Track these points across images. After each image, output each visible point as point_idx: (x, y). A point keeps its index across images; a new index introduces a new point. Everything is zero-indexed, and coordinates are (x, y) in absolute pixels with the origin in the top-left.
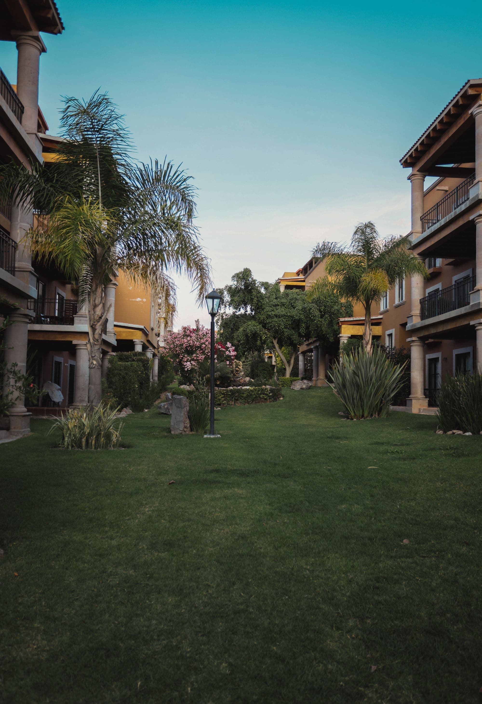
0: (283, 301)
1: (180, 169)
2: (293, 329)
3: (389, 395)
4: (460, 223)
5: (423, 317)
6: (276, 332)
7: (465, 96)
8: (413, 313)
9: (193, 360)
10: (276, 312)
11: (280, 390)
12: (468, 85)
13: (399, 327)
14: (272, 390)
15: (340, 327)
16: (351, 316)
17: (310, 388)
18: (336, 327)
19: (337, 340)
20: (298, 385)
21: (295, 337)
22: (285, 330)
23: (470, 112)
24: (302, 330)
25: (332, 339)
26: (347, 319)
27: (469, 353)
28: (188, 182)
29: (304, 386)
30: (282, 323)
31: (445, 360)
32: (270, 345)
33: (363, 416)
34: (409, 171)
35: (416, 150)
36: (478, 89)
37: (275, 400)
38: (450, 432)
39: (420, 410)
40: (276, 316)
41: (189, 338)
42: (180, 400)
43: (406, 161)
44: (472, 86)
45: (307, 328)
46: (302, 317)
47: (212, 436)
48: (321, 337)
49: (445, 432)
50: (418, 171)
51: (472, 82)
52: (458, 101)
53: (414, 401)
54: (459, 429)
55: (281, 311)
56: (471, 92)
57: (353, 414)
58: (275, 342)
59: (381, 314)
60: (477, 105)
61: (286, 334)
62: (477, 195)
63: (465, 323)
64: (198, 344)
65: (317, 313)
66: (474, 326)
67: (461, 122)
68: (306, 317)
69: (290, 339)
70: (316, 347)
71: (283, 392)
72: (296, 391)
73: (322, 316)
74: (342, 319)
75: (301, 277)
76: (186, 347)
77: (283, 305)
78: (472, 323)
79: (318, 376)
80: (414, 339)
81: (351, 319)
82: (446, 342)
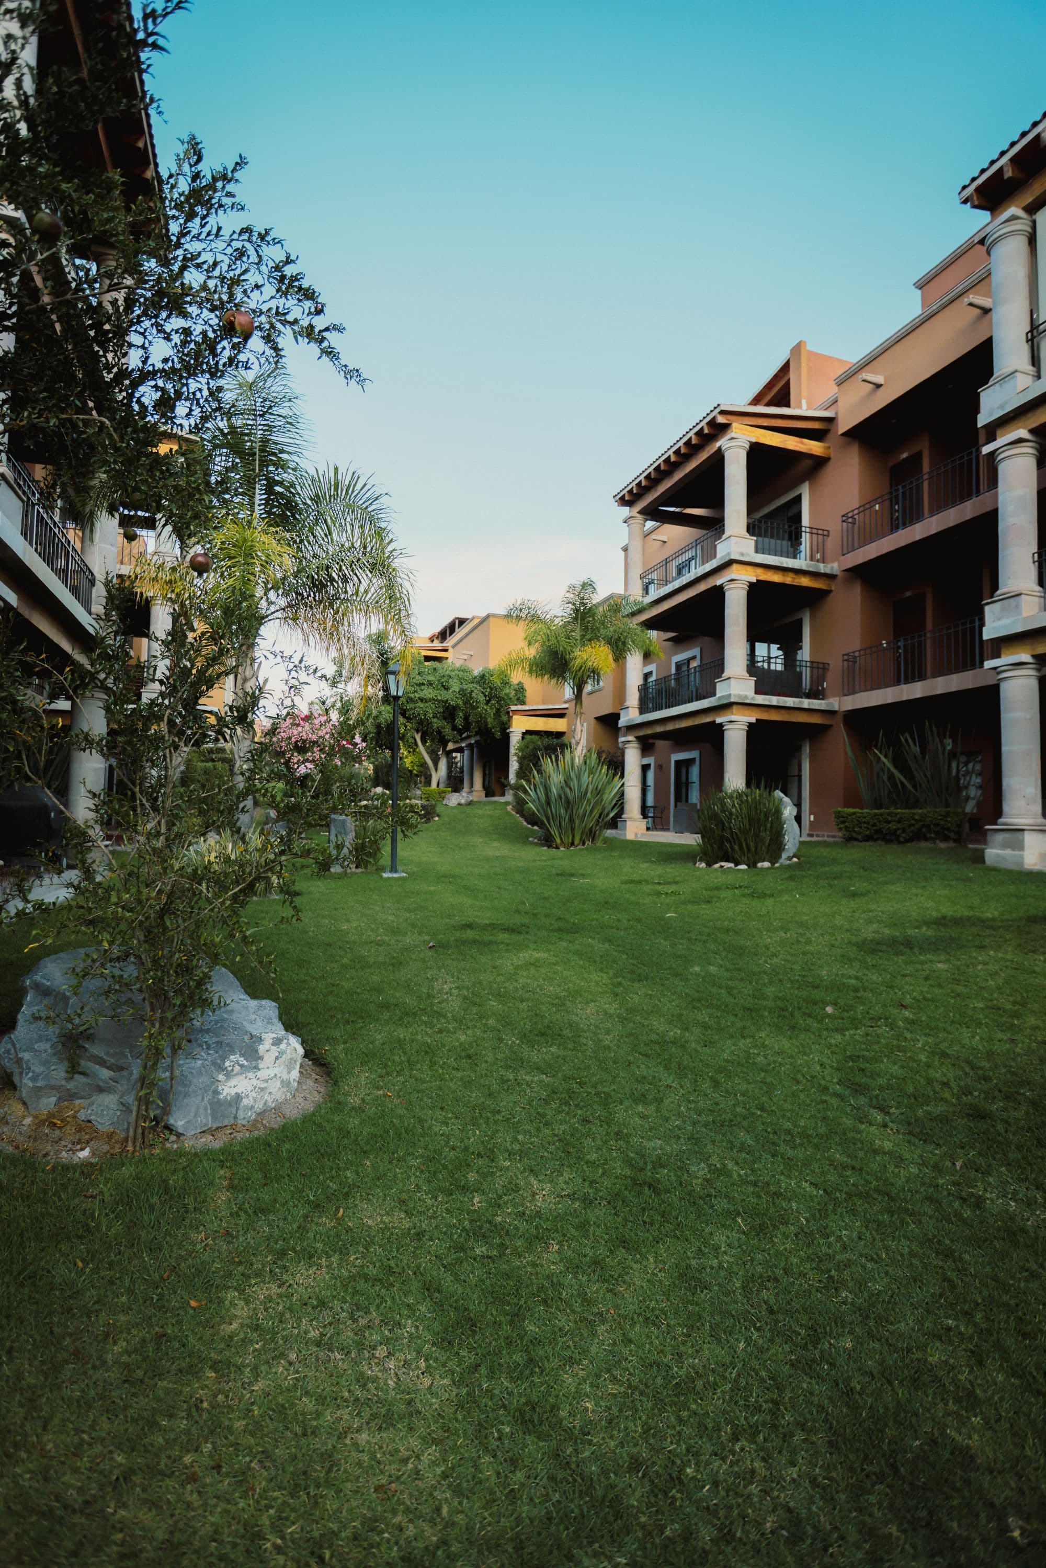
0: (431, 678)
1: (371, 482)
2: (445, 718)
3: (608, 814)
4: (702, 587)
5: (643, 710)
6: (421, 722)
7: (712, 423)
8: (628, 703)
9: (307, 761)
10: (422, 695)
11: (433, 807)
12: (718, 410)
13: (593, 721)
14: (424, 807)
15: (510, 718)
16: (523, 703)
17: (470, 803)
18: (505, 718)
19: (506, 737)
20: (454, 799)
21: (447, 730)
22: (435, 720)
23: (718, 444)
24: (459, 722)
25: (498, 735)
26: (520, 707)
27: (694, 759)
28: (381, 500)
29: (463, 801)
30: (429, 710)
31: (659, 767)
32: (411, 740)
33: (572, 844)
34: (626, 511)
35: (639, 484)
36: (729, 417)
37: (428, 821)
38: (717, 866)
39: (636, 835)
40: (421, 700)
41: (300, 729)
42: (344, 822)
43: (622, 498)
44: (722, 412)
45: (466, 718)
46: (460, 702)
47: (395, 875)
48: (484, 731)
49: (709, 865)
50: (639, 512)
51: (723, 408)
52: (702, 429)
53: (628, 823)
54: (727, 861)
55: (428, 693)
56: (721, 419)
57: (558, 841)
58: (418, 737)
59: (566, 702)
60: (728, 437)
61: (435, 726)
62: (729, 554)
63: (707, 719)
64: (314, 737)
65: (482, 698)
66: (721, 725)
67: (703, 456)
68: (465, 703)
69: (439, 732)
70: (470, 746)
71: (439, 809)
72: (453, 808)
73: (488, 702)
74: (513, 708)
75: (437, 644)
76: (296, 742)
77: (430, 684)
78: (719, 720)
79: (471, 785)
80: (630, 738)
81: (526, 708)
82: (661, 744)
